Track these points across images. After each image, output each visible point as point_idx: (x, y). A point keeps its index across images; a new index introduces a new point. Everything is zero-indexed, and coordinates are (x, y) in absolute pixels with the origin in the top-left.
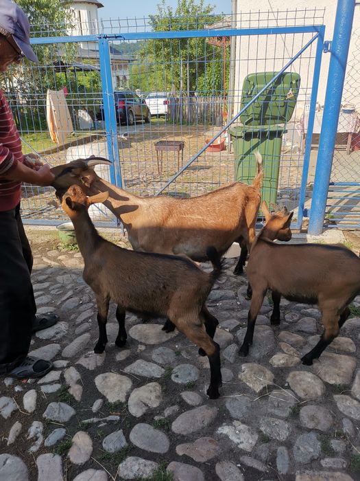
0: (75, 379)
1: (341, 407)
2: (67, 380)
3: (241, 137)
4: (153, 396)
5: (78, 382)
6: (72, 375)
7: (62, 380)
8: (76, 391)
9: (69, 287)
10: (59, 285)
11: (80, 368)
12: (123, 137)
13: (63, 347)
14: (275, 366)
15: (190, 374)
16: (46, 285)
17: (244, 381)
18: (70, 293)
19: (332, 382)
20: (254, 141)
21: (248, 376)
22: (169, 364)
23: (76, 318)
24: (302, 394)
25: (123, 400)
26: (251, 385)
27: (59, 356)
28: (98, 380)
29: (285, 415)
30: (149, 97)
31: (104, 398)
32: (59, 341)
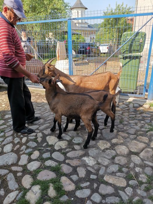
0: (40, 136)
1: (132, 159)
2: (38, 136)
3: (122, 58)
4: (64, 145)
5: (41, 137)
6: (40, 135)
7: (36, 135)
8: (39, 140)
9: (47, 109)
10: (44, 108)
11: (43, 133)
12: (86, 61)
13: (39, 127)
14: (113, 143)
15: (79, 140)
16: (41, 108)
17: (99, 145)
18: (47, 111)
19: (133, 151)
20: (128, 60)
21: (100, 144)
22: (74, 136)
23: (47, 119)
24: (118, 153)
25: (54, 144)
26: (100, 147)
27: (38, 129)
28: (48, 138)
29: (109, 158)
30: (101, 46)
31: (48, 143)
32: (39, 125)
